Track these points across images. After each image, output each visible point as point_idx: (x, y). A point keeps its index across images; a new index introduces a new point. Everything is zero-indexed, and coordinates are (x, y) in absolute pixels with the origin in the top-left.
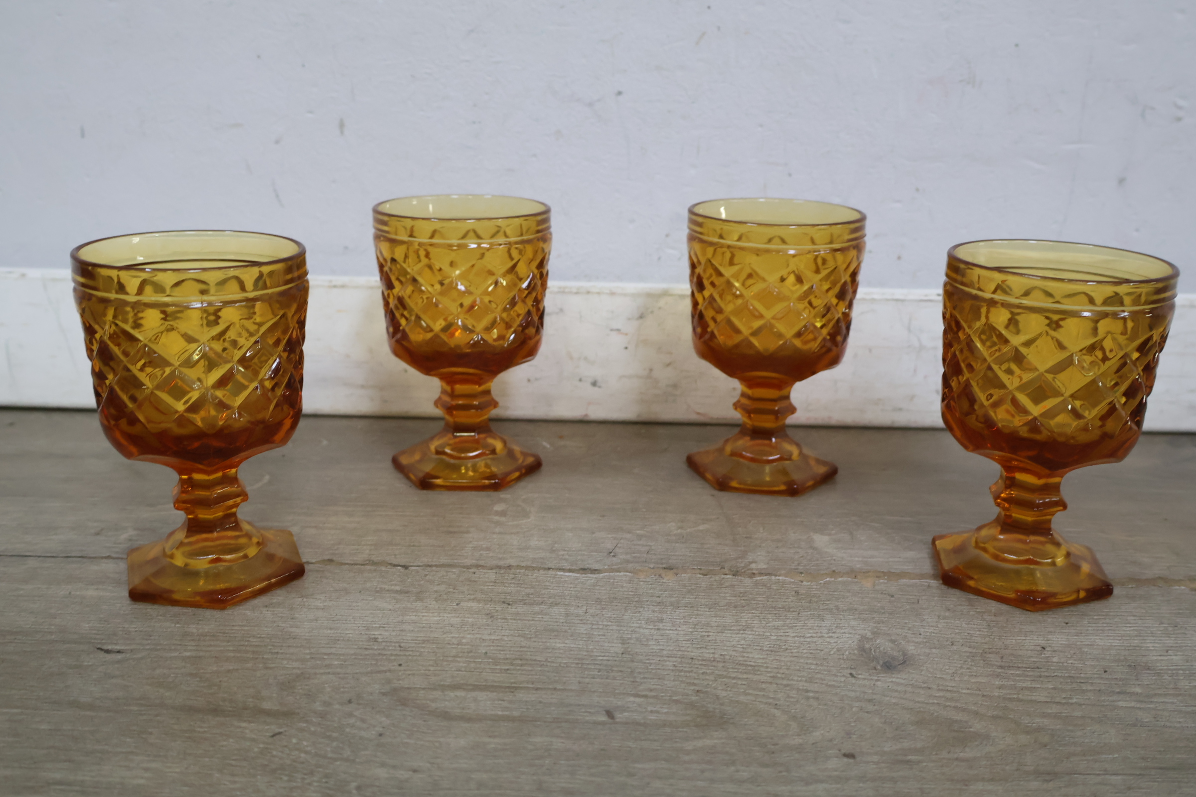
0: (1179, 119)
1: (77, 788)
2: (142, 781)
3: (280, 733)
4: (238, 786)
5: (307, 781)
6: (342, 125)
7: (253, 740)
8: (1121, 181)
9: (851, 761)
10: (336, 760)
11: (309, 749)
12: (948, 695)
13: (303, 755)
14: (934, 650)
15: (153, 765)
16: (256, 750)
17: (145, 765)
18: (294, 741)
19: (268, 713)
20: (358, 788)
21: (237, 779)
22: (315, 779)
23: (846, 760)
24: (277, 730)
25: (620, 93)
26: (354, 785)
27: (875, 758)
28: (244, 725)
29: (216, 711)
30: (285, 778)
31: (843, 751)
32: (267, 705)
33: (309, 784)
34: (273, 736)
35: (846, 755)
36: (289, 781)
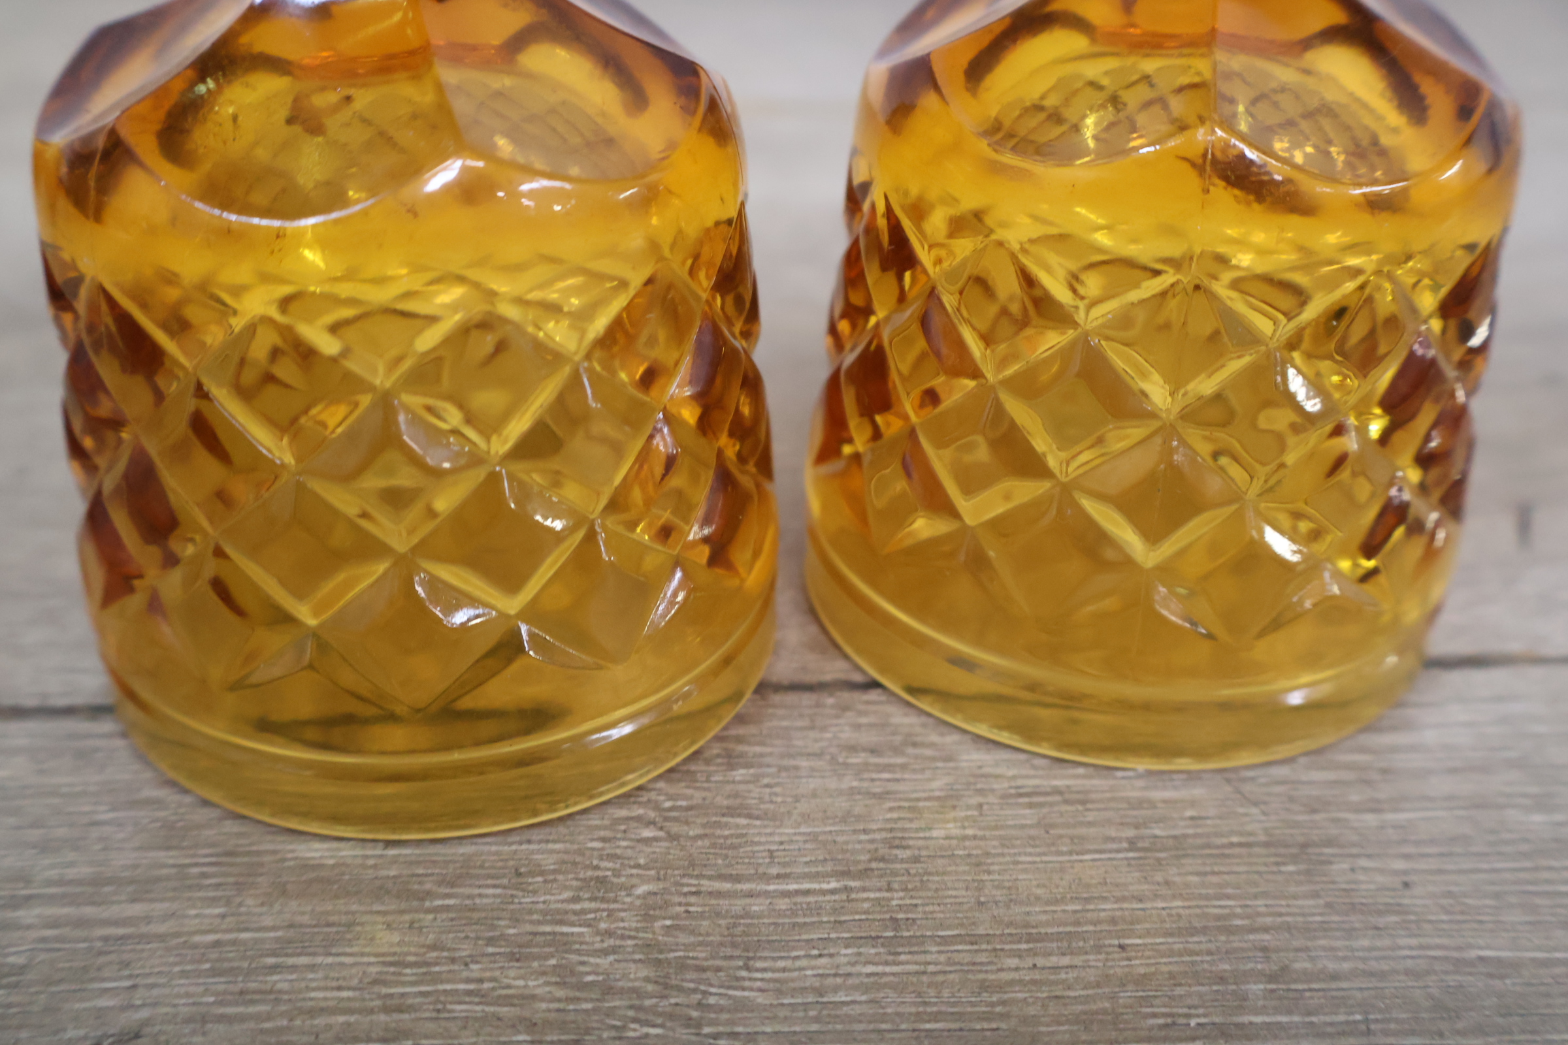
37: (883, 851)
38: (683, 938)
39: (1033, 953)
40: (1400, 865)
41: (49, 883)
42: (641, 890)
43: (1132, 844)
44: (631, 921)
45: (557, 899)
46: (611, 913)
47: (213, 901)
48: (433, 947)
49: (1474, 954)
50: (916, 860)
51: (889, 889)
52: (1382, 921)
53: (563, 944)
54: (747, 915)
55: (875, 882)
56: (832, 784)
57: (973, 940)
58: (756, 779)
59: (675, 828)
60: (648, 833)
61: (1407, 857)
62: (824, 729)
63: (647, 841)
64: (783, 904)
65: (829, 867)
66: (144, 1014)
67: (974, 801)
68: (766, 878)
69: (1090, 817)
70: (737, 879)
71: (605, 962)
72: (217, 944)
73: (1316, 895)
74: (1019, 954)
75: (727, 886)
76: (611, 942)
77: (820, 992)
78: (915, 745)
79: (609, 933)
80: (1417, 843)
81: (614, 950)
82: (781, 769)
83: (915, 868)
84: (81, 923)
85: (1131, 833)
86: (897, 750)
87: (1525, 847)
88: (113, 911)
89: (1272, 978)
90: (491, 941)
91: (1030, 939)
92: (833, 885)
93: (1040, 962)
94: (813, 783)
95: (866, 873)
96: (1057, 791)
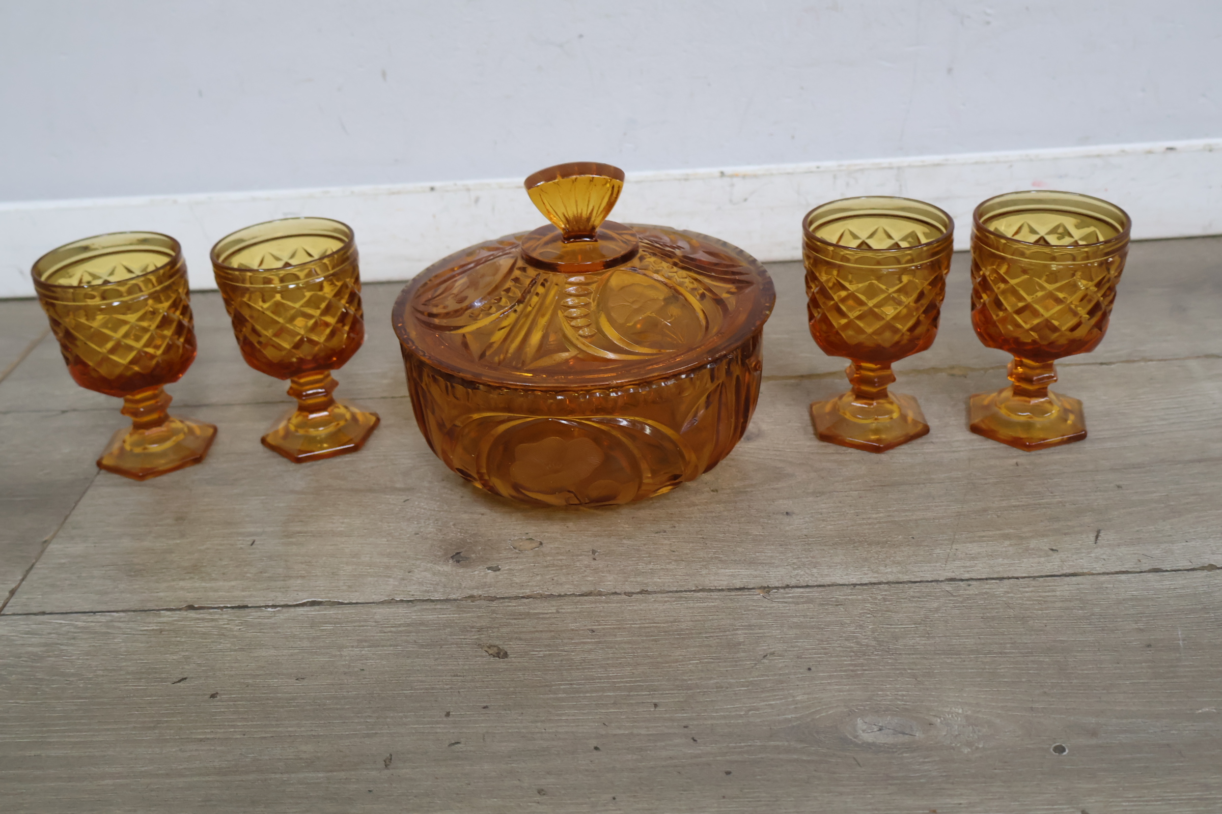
0: (988, 23)
1: (310, 534)
2: (342, 529)
3: (408, 500)
4: (392, 528)
5: (427, 523)
6: (384, 74)
7: (394, 504)
8: (950, 70)
9: (715, 493)
10: (440, 511)
11: (425, 507)
12: (778, 453)
13: (422, 510)
14: (777, 427)
15: (346, 521)
16: (397, 509)
17: (341, 521)
18: (417, 503)
19: (400, 490)
20: (454, 525)
21: (390, 524)
22: (431, 522)
23: (712, 493)
24: (407, 498)
25: (581, 36)
26: (451, 523)
27: (729, 491)
28: (388, 496)
29: (371, 490)
30: (416, 523)
31: (712, 489)
32: (398, 485)
33: (428, 524)
34: (404, 501)
35: (713, 491)
36: (418, 524)
37: (924, 619)
38: (882, 636)
39: (959, 639)
40: (1045, 622)
41: (739, 626)
42: (870, 627)
43: (982, 618)
44: (869, 633)
45: (852, 629)
46: (865, 632)
47: (777, 630)
48: (828, 638)
49: (1058, 639)
50: (932, 621)
51: (926, 627)
52: (1038, 633)
53: (856, 638)
54: (895, 632)
55: (922, 625)
56: (910, 605)
57: (945, 636)
58: (891, 604)
59: (875, 615)
60: (869, 616)
61: (1047, 620)
62: (906, 592)
63: (869, 617)
64: (903, 630)
65: (912, 622)
66: (773, 650)
67: (944, 608)
68: (897, 625)
69: (972, 612)
70: (891, 625)
71: (866, 641)
72: (781, 637)
73: (1024, 628)
74: (956, 639)
75: (889, 626)
76: (866, 637)
77: (913, 646)
78: (929, 596)
79: (865, 635)
80: (1050, 617)
81: (867, 639)
82: (897, 602)
83: (931, 623)
84: (750, 634)
85: (982, 615)
86: (924, 597)
87: (1076, 618)
88: (756, 631)
89: (1012, 643)
90: (840, 637)
91: (959, 636)
92: (913, 626)
93: (961, 641)
94: (904, 605)
95: (919, 624)
96: (964, 606)
